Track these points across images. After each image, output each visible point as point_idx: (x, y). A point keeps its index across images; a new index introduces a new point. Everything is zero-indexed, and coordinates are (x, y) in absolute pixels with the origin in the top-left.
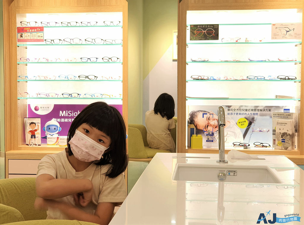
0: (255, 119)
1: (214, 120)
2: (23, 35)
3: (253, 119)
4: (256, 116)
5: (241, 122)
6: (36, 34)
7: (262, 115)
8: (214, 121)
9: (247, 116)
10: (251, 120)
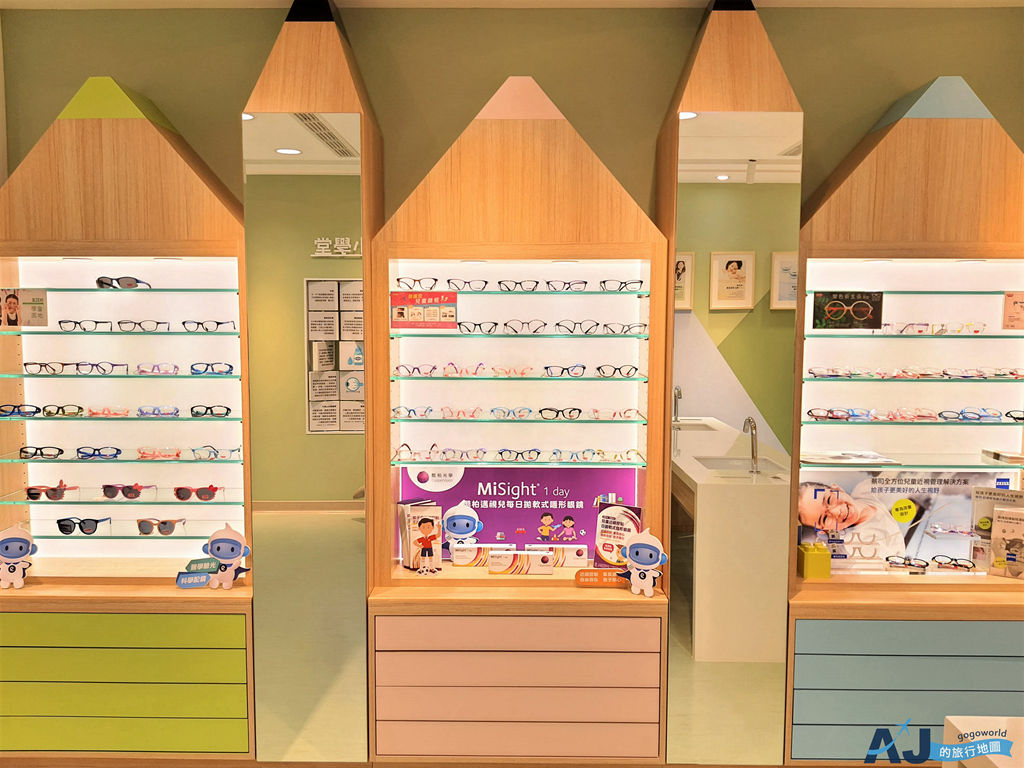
0: (932, 502)
1: (841, 503)
2: (405, 312)
3: (928, 501)
4: (933, 496)
5: (901, 509)
6: (437, 308)
7: (947, 493)
8: (839, 507)
9: (914, 495)
10: (922, 504)
